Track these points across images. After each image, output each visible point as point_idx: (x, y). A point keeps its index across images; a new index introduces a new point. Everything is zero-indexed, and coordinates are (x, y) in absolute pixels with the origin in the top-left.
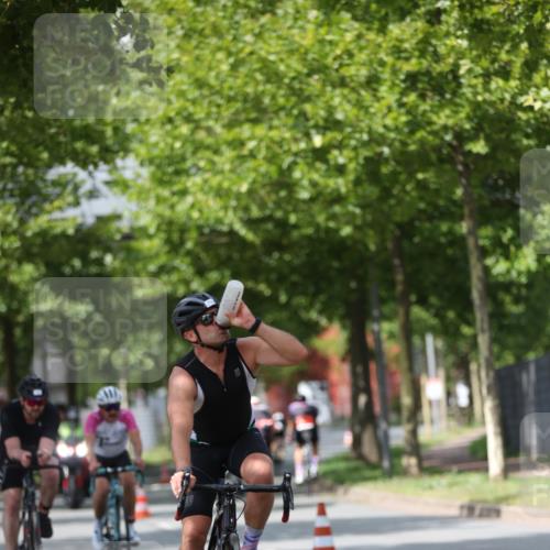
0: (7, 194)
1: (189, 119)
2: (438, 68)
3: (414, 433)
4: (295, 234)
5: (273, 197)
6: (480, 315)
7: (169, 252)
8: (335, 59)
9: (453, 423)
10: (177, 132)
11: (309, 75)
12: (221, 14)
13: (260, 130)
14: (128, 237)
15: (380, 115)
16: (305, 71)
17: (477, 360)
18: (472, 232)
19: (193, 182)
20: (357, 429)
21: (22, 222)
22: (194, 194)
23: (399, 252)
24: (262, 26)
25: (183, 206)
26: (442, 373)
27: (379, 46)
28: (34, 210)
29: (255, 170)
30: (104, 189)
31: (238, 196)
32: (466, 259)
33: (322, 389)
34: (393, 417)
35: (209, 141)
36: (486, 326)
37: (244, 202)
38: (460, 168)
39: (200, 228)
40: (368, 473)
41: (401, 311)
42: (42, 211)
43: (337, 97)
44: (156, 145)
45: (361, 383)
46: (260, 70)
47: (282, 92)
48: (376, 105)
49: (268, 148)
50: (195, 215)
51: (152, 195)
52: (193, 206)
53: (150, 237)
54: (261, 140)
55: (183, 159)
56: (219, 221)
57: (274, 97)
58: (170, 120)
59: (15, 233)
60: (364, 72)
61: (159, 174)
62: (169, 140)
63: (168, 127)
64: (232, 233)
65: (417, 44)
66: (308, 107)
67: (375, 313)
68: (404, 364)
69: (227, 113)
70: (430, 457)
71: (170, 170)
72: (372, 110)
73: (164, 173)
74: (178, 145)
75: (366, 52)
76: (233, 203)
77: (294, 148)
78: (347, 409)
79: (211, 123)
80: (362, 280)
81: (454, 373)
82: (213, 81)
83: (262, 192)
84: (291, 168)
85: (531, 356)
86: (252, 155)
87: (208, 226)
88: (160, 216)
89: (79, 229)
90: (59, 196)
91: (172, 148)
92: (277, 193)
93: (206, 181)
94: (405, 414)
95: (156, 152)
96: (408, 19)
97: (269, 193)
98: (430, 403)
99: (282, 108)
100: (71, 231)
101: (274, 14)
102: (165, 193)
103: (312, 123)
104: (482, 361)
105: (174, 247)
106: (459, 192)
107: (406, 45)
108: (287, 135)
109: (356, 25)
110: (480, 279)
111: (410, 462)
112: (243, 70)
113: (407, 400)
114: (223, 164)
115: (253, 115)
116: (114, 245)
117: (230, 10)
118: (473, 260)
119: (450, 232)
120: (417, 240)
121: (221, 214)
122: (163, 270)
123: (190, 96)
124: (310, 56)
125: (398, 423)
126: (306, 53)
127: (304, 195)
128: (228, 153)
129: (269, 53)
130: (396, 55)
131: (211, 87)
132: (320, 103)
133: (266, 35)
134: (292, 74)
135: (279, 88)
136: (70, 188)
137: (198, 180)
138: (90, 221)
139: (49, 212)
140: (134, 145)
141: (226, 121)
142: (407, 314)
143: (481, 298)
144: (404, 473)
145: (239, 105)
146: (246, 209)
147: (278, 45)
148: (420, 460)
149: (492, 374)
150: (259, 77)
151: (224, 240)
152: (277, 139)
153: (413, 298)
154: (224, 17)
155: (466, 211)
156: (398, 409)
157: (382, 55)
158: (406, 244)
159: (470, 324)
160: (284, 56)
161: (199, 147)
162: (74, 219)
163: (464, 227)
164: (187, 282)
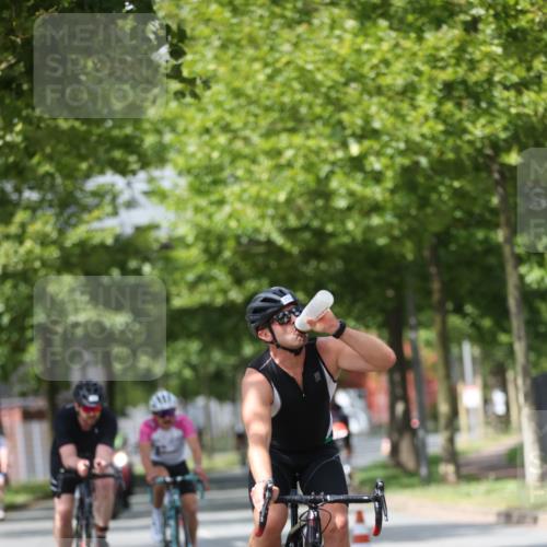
0: (46, 204)
1: (226, 128)
2: (474, 77)
3: (451, 441)
4: (332, 243)
5: (311, 206)
6: (517, 322)
7: (206, 262)
8: (372, 68)
9: (490, 431)
10: (214, 142)
11: (346, 84)
12: (257, 24)
13: (298, 139)
14: (167, 247)
15: (416, 124)
16: (342, 80)
17: (514, 368)
18: (509, 240)
19: (231, 191)
20: (396, 436)
21: (61, 232)
22: (232, 203)
23: (436, 260)
24: (299, 36)
25: (221, 216)
26: (479, 381)
27: (415, 54)
28: (74, 220)
29: (293, 179)
30: (142, 199)
31: (276, 205)
32: (502, 267)
33: (360, 396)
34: (430, 425)
35: (247, 151)
36: (522, 333)
37: (282, 211)
38: (496, 176)
39: (238, 238)
40: (406, 480)
41: (438, 319)
42: (80, 221)
43: (374, 106)
44: (193, 155)
45: (399, 391)
46: (297, 79)
47: (319, 101)
48: (414, 114)
49: (305, 156)
50: (233, 224)
51: (190, 205)
52: (230, 216)
53: (188, 246)
54: (298, 149)
55: (221, 168)
56: (257, 230)
57: (310, 106)
58: (207, 131)
59: (54, 242)
60: (400, 82)
61: (197, 183)
62: (207, 150)
63: (206, 138)
64: (269, 243)
65: (454, 51)
66: (345, 116)
67: (412, 321)
68: (441, 372)
69: (264, 123)
70: (468, 464)
71: (208, 179)
72: (409, 119)
73: (202, 183)
74: (215, 155)
75: (403, 60)
76: (270, 211)
77: (331, 157)
78: (384, 417)
79: (247, 133)
80: (399, 288)
81: (492, 380)
82: (250, 92)
83: (300, 202)
84: (328, 177)
86: (290, 165)
87: (246, 235)
88: (197, 226)
89: (117, 238)
90: (98, 206)
91: (210, 158)
92: (314, 201)
93: (244, 191)
94: (442, 421)
95: (194, 162)
96: (445, 27)
97: (306, 202)
98: (468, 411)
99: (319, 117)
100: (109, 241)
101: (310, 23)
102: (203, 202)
103: (348, 132)
104: (519, 368)
105: (212, 256)
106: (495, 201)
107: (443, 54)
108: (325, 144)
109: (394, 34)
110: (517, 287)
111: (447, 469)
112: (280, 79)
113: (444, 408)
114: (261, 173)
115: (290, 124)
116: (153, 255)
117: (267, 21)
118: (509, 268)
119: (486, 240)
120: (453, 247)
121: (258, 223)
122: (200, 279)
123: (227, 106)
124: (348, 66)
125: (436, 431)
126: (344, 62)
127: (341, 203)
128: (266, 163)
129: (306, 62)
130: (433, 64)
131: (248, 97)
132: (358, 112)
133: (303, 45)
134: (329, 83)
135: (316, 97)
136: (108, 198)
137: (236, 188)
138: (129, 231)
139: (88, 222)
140: (172, 155)
141: (263, 131)
142: (444, 322)
143: (518, 306)
144: (442, 480)
145: (275, 115)
146: (284, 218)
147: (315, 54)
148: (458, 467)
149: (529, 382)
150: (296, 85)
151: (261, 249)
152: (314, 148)
153: (450, 306)
154: (261, 28)
155: (502, 219)
156: (435, 416)
157: (419, 65)
158: (442, 252)
159: (507, 331)
160: (320, 65)
161: (236, 157)
162: (113, 229)
163: (500, 236)
164: (224, 292)
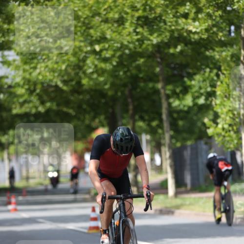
3: (136, 177)
6: (166, 125)
7: (29, 94)
8: (105, 10)
9: (153, 173)
11: (93, 16)
14: (10, 87)
16: (91, 15)
18: (164, 88)
22: (40, 69)
23: (132, 96)
25: (35, 74)
27: (124, 5)
29: (68, 60)
31: (61, 70)
32: (160, 99)
36: (169, 130)
37: (62, 74)
38: (159, 60)
39: (42, 83)
41: (131, 122)
43: (104, 27)
47: (80, 24)
48: (124, 31)
49: (74, 50)
50: (40, 77)
51: (21, 69)
52: (39, 74)
56: (51, 81)
57: (76, 27)
60: (117, 16)
61: (25, 59)
64: (56, 86)
66: (92, 31)
67: (120, 123)
71: (30, 57)
72: (122, 34)
77: (85, 50)
83: (70, 70)
84: (84, 60)
85: (189, 143)
86: (66, 53)
87: (46, 83)
88: (24, 78)
94: (132, 168)
102: (27, 67)
103: (94, 38)
104: (167, 145)
105: (31, 92)
106: (158, 69)
108: (82, 44)
111: (134, 189)
114: (53, 57)
116: (4, 90)
118: (163, 100)
119: (153, 88)
120: (138, 90)
121: (52, 78)
122: (25, 102)
124: (94, 8)
126: (92, 7)
127: (90, 70)
129: (76, 7)
130: (132, 9)
132: (99, 30)
134: (85, 16)
135: (79, 22)
142: (134, 124)
143: (167, 117)
146: (63, 77)
148: (138, 188)
149: (171, 151)
151: (52, 89)
152: (78, 46)
153: (137, 117)
155: (161, 78)
157: (126, 9)
158: (134, 92)
160: (80, 8)
163: (159, 86)
164: (36, 108)
